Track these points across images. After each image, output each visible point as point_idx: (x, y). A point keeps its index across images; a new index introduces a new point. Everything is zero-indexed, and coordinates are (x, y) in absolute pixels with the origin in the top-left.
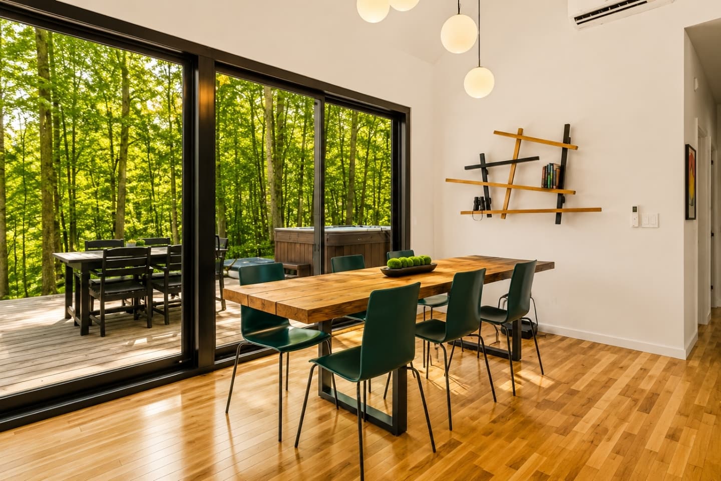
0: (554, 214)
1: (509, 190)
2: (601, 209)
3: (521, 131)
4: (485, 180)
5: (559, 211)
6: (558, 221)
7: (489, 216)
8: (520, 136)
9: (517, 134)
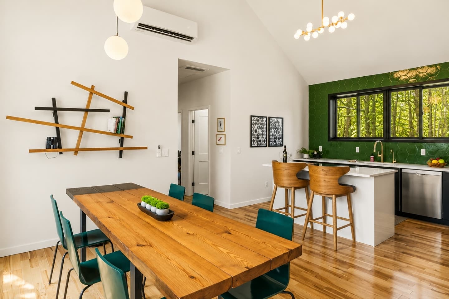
0: (118, 151)
1: (82, 132)
2: (147, 147)
3: (93, 87)
4: (57, 122)
5: (121, 149)
6: (121, 156)
7: (61, 153)
8: (92, 91)
9: (90, 88)
